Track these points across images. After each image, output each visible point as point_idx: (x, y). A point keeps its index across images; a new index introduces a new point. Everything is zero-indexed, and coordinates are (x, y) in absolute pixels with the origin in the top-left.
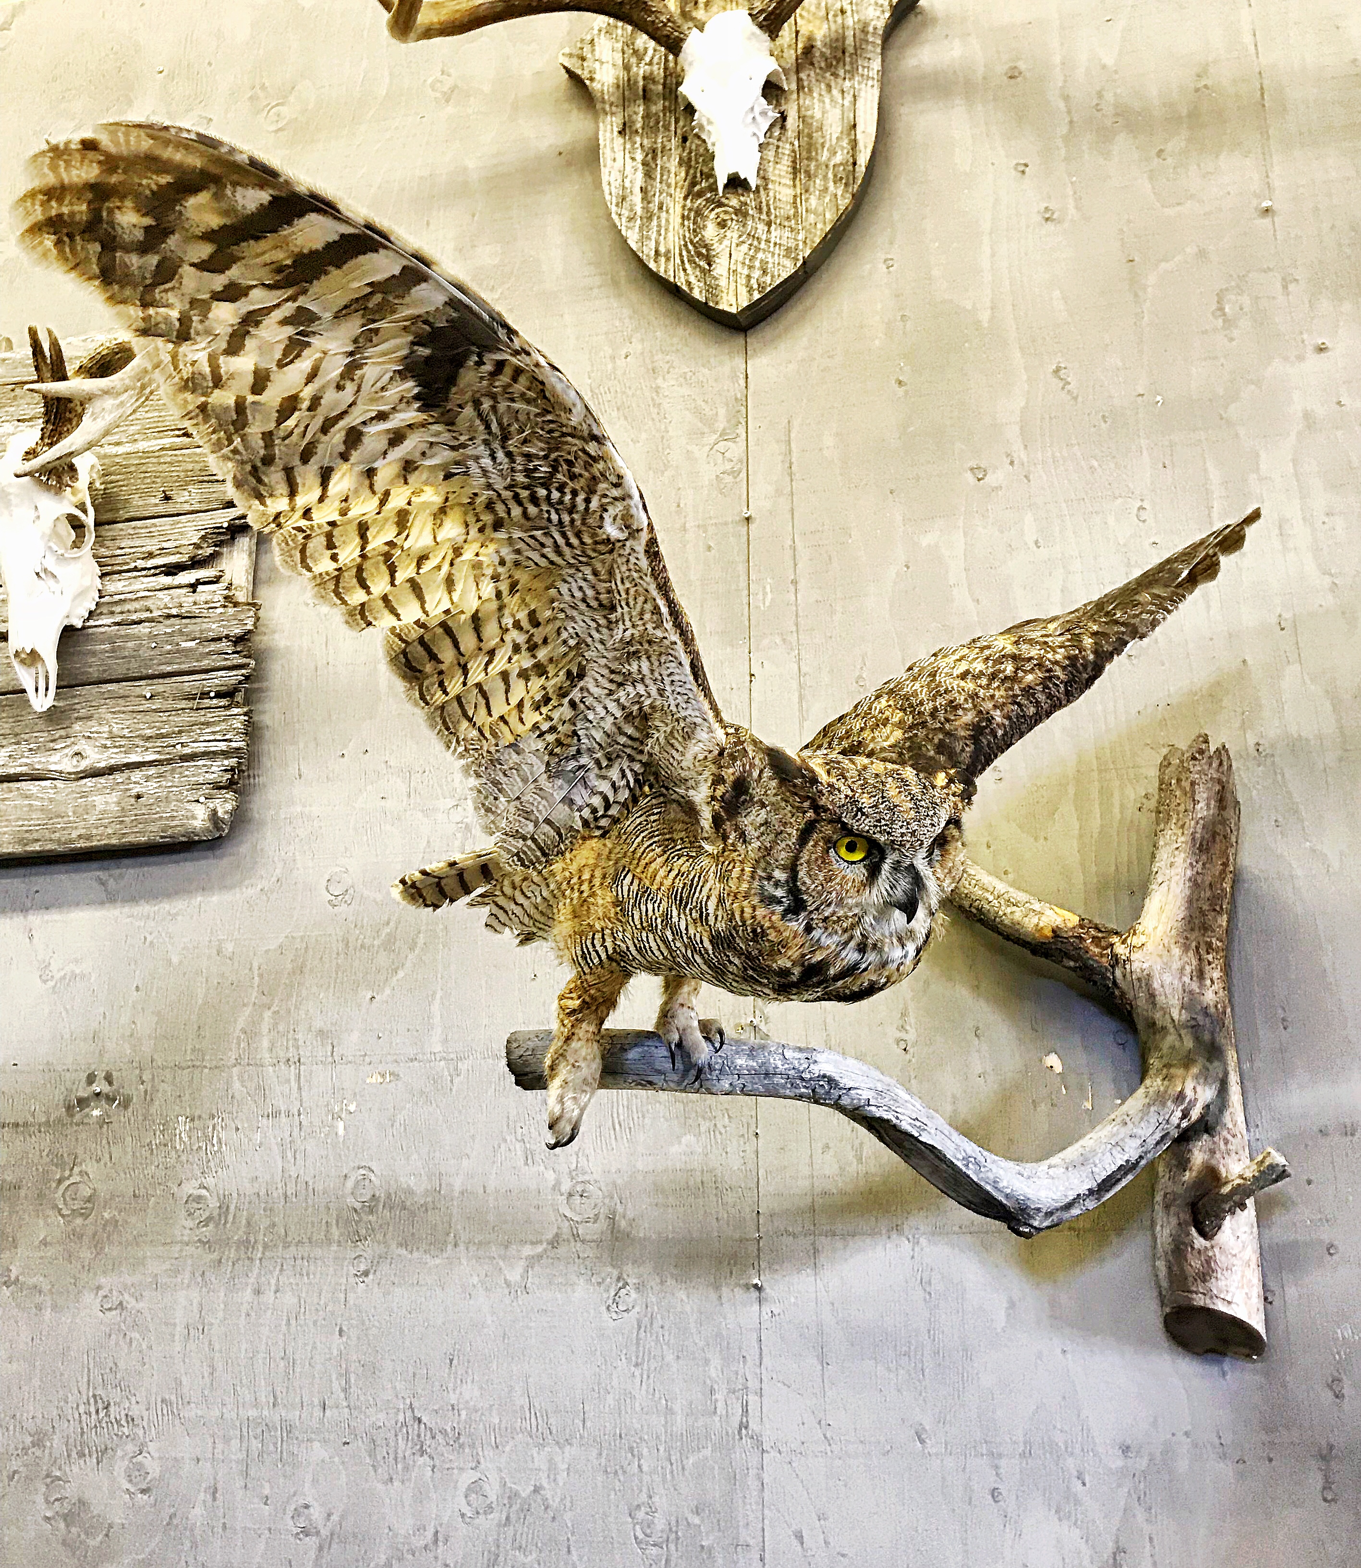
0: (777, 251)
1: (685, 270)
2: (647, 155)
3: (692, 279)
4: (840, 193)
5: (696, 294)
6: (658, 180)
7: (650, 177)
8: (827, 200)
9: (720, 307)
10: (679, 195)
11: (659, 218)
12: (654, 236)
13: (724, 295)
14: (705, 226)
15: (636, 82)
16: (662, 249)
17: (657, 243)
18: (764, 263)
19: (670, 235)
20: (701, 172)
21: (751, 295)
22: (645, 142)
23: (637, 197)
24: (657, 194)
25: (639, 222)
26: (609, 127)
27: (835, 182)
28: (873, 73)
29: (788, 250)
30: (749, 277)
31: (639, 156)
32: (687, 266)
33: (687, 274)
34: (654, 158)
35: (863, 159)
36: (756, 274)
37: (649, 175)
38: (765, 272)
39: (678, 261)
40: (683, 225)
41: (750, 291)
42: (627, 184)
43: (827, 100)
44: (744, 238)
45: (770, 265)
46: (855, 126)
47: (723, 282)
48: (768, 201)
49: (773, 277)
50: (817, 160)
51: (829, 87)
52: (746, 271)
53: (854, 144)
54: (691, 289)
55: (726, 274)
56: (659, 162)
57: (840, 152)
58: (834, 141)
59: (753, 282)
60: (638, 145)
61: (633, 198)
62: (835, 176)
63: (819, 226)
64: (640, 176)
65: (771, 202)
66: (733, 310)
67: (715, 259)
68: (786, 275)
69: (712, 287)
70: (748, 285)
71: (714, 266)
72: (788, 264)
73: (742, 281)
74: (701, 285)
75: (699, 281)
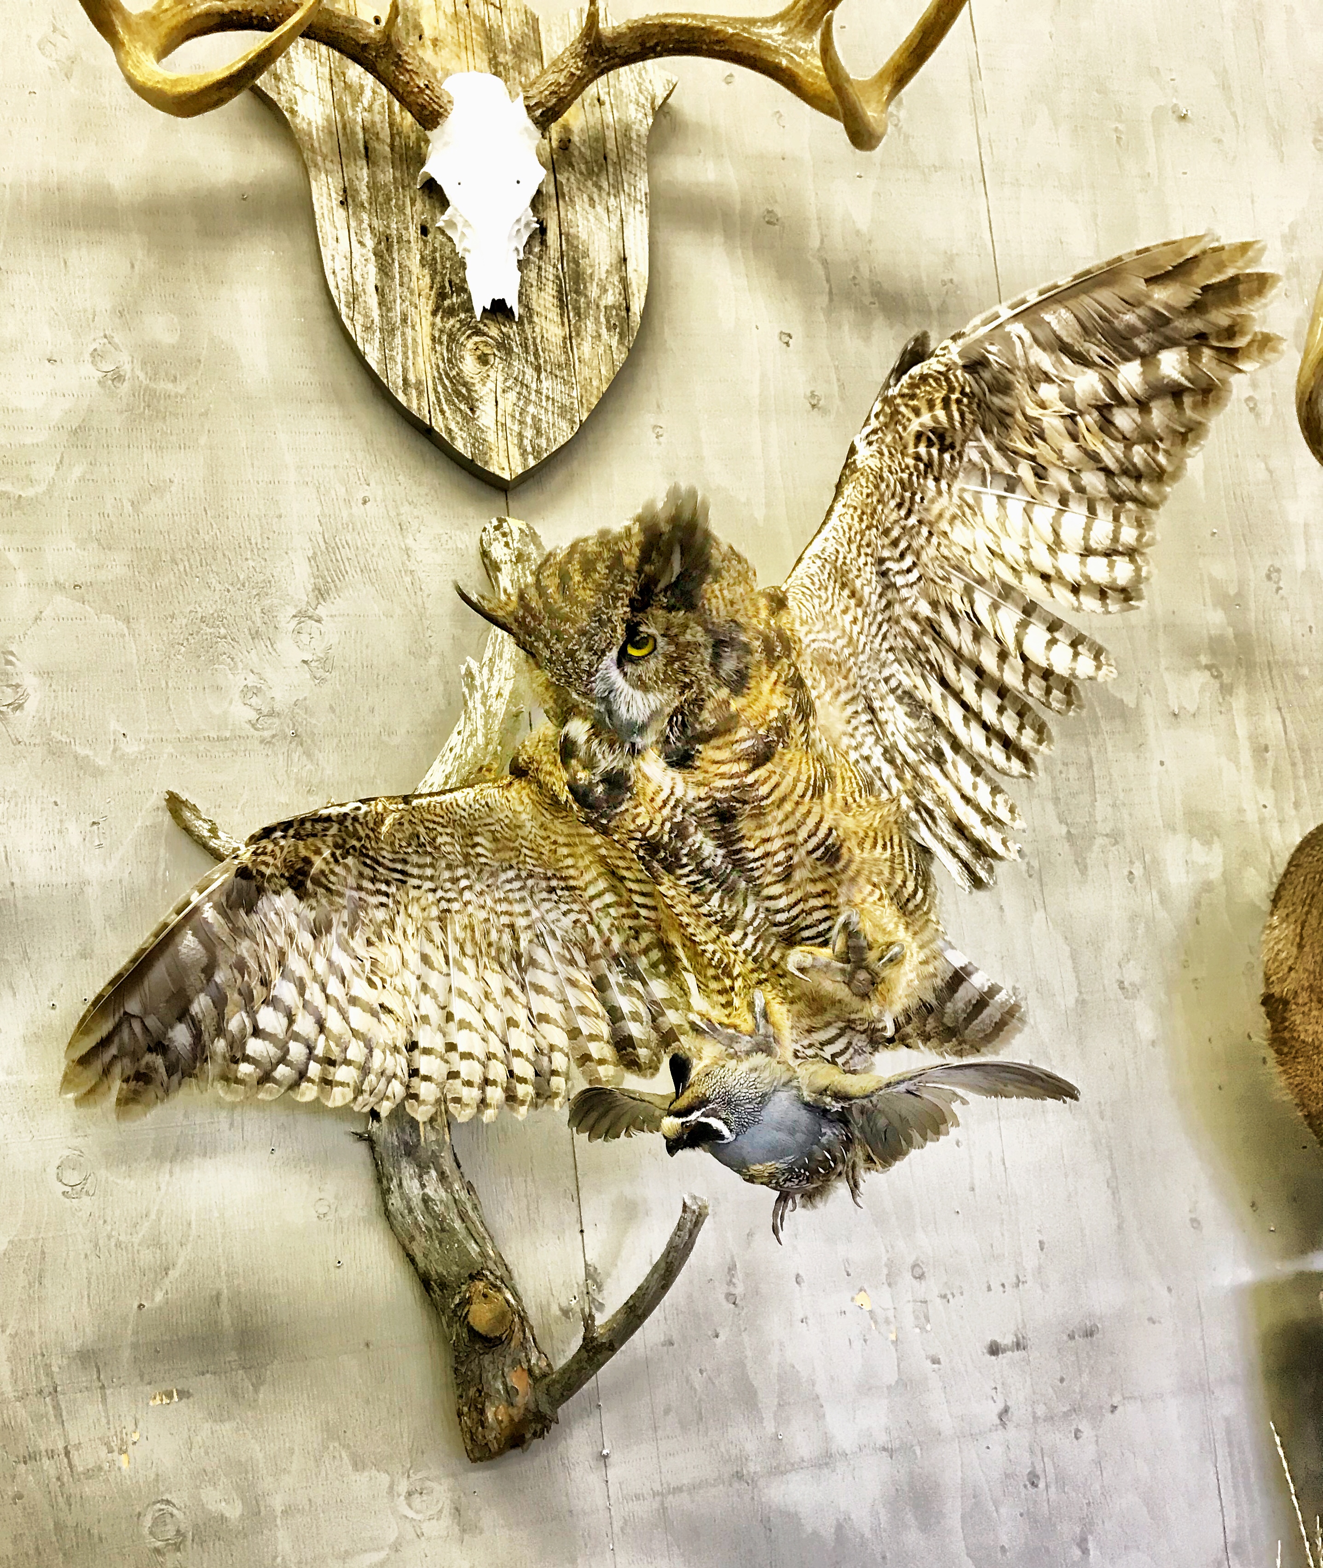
0: (550, 408)
1: (442, 412)
2: (379, 243)
3: (453, 426)
4: (614, 342)
5: (459, 446)
6: (397, 281)
7: (386, 274)
8: (601, 350)
9: (491, 470)
10: (426, 306)
11: (403, 334)
12: (399, 358)
13: (494, 454)
14: (462, 357)
15: (354, 133)
16: (412, 378)
17: (405, 370)
18: (536, 420)
19: (420, 360)
20: (450, 282)
21: (526, 460)
22: (376, 223)
23: (372, 300)
24: (399, 301)
25: (378, 333)
26: (325, 189)
27: (609, 330)
28: (640, 196)
29: (563, 407)
30: (520, 435)
31: (370, 243)
32: (445, 407)
33: (445, 418)
34: (389, 249)
35: (637, 305)
36: (529, 433)
37: (384, 270)
38: (539, 433)
39: (433, 398)
40: (434, 349)
41: (524, 454)
42: (358, 278)
43: (591, 217)
44: (510, 383)
45: (544, 425)
46: (625, 260)
47: (491, 437)
48: (534, 338)
49: (548, 439)
50: (586, 296)
51: (591, 199)
52: (516, 428)
53: (625, 283)
54: (453, 439)
55: (493, 427)
56: (395, 255)
57: (610, 292)
58: (604, 276)
59: (526, 442)
60: (365, 225)
61: (368, 300)
62: (608, 321)
63: (595, 383)
64: (372, 269)
65: (538, 341)
66: (506, 476)
67: (478, 404)
68: (562, 441)
69: (478, 441)
70: (520, 446)
71: (478, 413)
72: (564, 425)
73: (513, 440)
74: (464, 435)
75: (460, 429)
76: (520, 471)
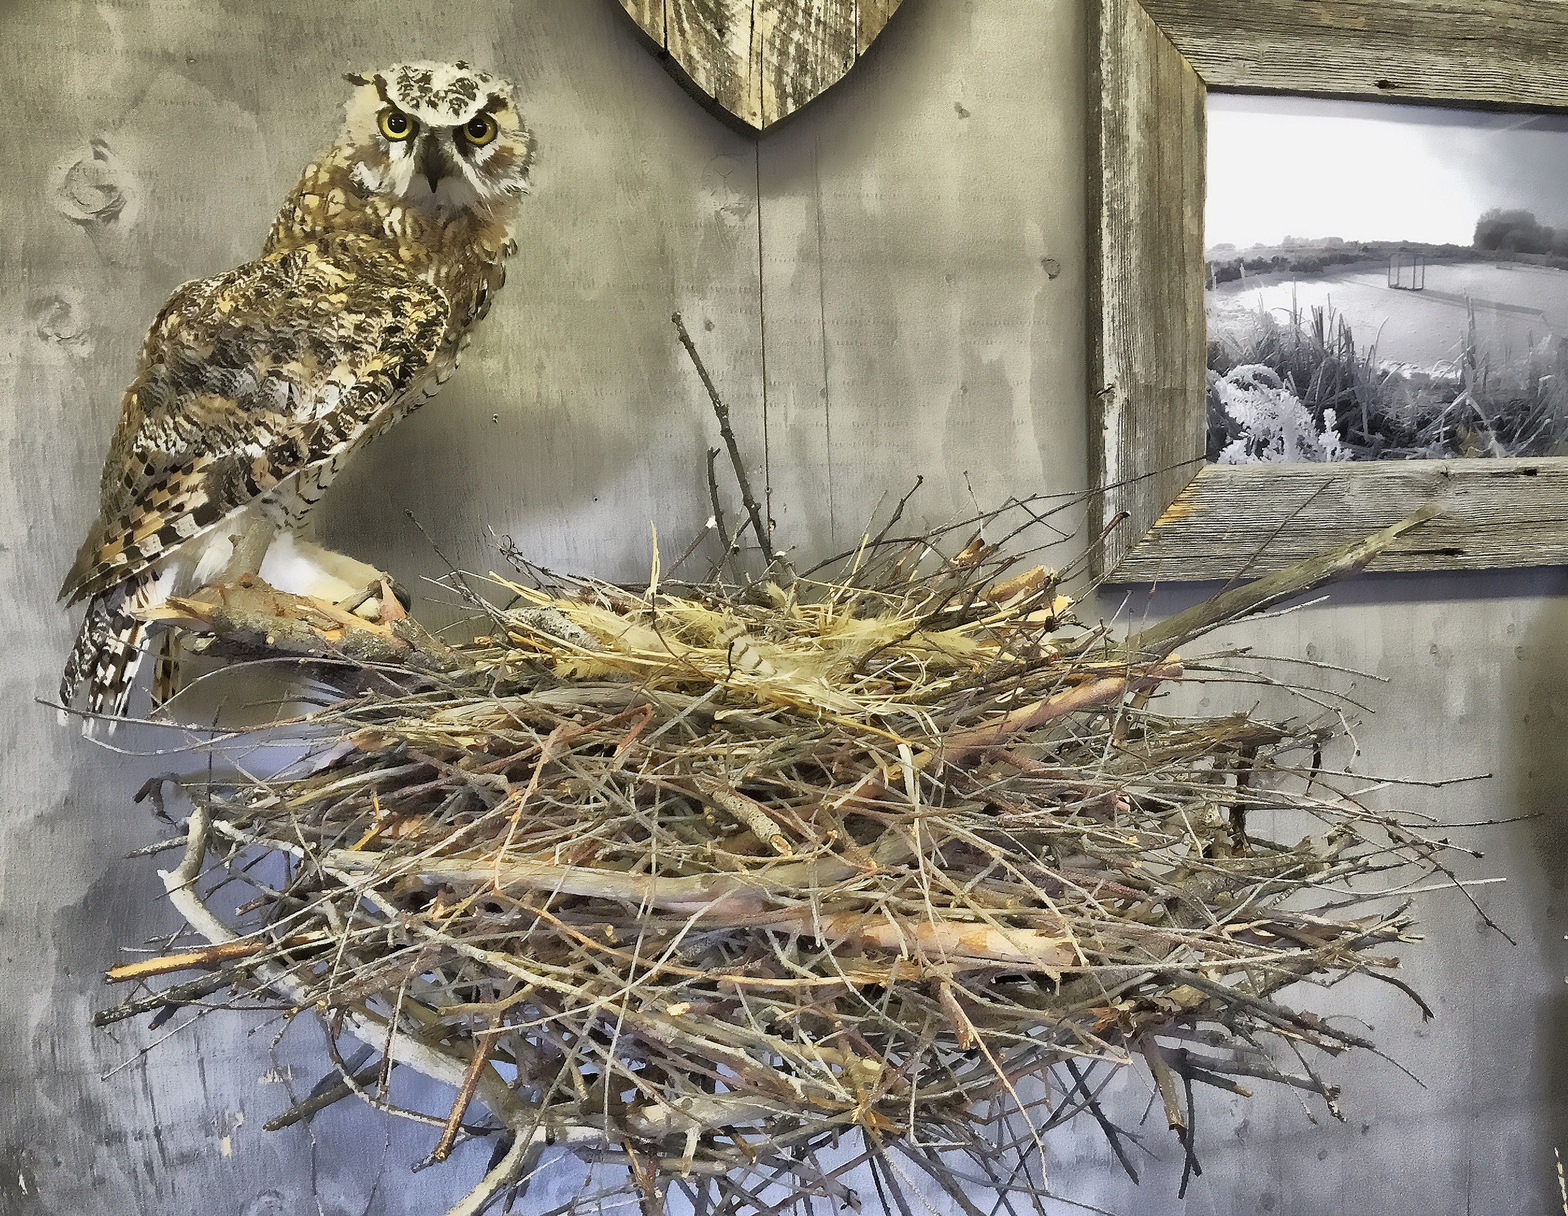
0: (821, 35)
1: (682, 32)
3: (694, 52)
5: (701, 79)
9: (739, 115)
13: (744, 94)
18: (802, 52)
21: (783, 104)
29: (837, 35)
30: (780, 71)
32: (686, 26)
33: (685, 41)
36: (791, 68)
38: (803, 68)
39: (671, 12)
41: (782, 95)
45: (811, 58)
47: (742, 71)
49: (815, 79)
52: (775, 60)
54: (694, 69)
55: (745, 56)
59: (787, 80)
66: (758, 124)
67: (727, 24)
68: (832, 80)
69: (726, 75)
70: (779, 86)
71: (727, 37)
72: (836, 60)
73: (770, 76)
74: (708, 66)
75: (704, 58)
76: (775, 118)
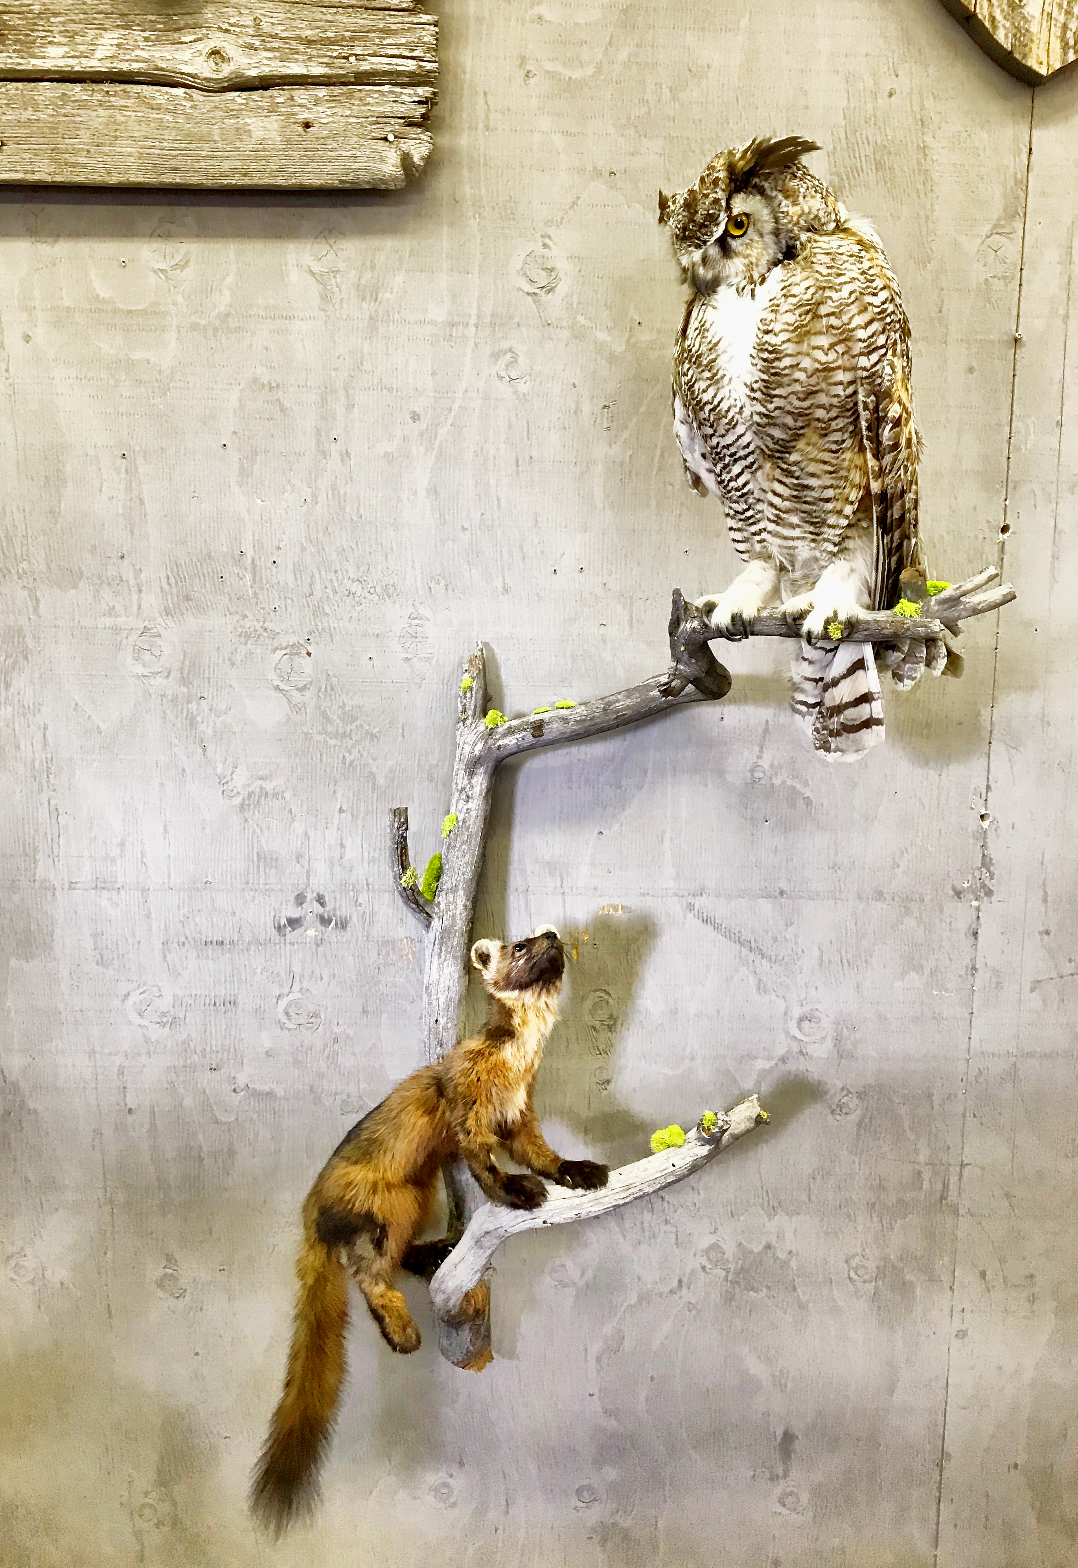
3: (997, 14)
5: (1000, 35)
9: (1029, 64)
13: (1034, 47)
21: (1065, 54)
30: (1065, 27)
41: (1065, 47)
47: (1034, 28)
52: (1062, 18)
54: (995, 27)
55: (1038, 15)
59: (1070, 34)
66: (1043, 71)
69: (1021, 32)
70: (1063, 39)
73: (1057, 31)
74: (1008, 24)
75: (1005, 18)
76: (1058, 66)
